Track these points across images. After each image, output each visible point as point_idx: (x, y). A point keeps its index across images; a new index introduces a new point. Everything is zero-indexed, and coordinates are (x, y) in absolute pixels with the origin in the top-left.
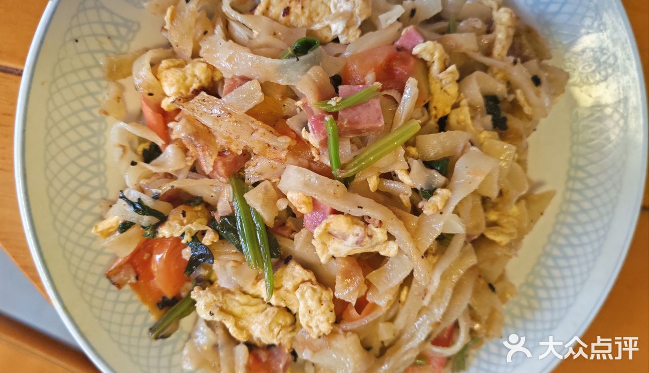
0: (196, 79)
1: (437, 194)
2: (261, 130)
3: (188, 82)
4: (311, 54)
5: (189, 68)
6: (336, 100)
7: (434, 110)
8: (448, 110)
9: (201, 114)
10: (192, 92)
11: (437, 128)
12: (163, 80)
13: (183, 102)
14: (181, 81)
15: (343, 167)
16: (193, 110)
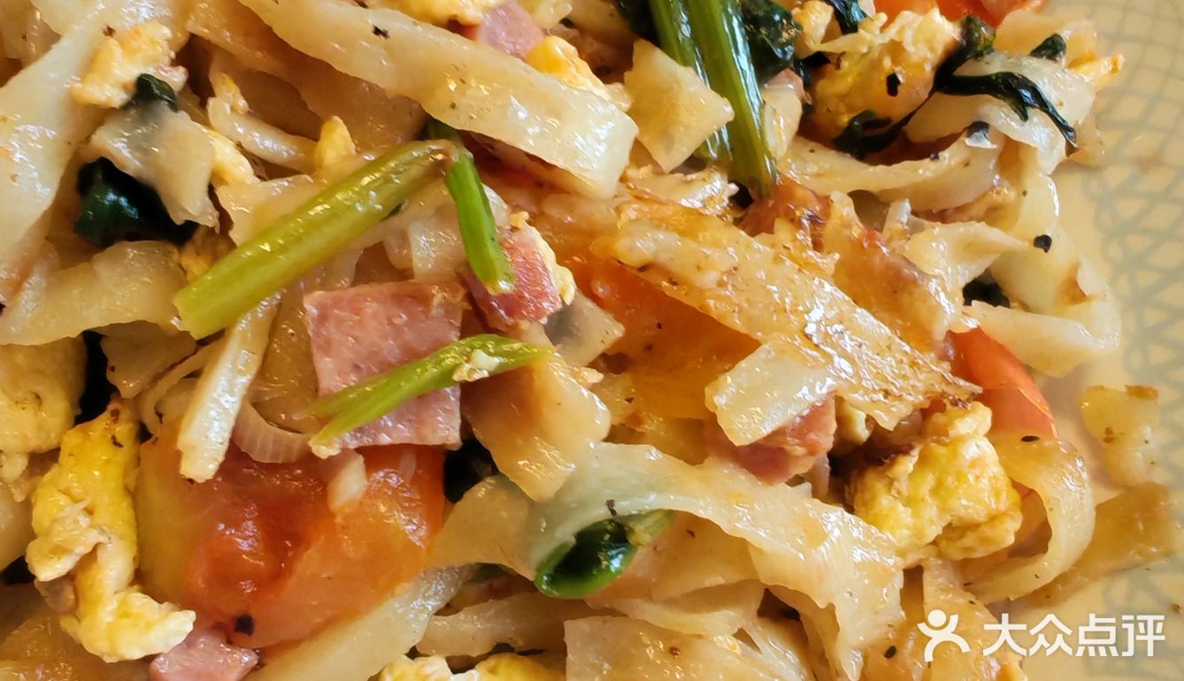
0: (905, 492)
1: (125, 87)
2: (709, 279)
3: (929, 479)
4: (566, 534)
5: (932, 523)
6: (472, 370)
7: (119, 439)
8: (73, 439)
9: (889, 347)
10: (911, 447)
11: (113, 369)
12: (1003, 482)
13: (943, 394)
14: (950, 480)
15: (438, 171)
16: (913, 364)
